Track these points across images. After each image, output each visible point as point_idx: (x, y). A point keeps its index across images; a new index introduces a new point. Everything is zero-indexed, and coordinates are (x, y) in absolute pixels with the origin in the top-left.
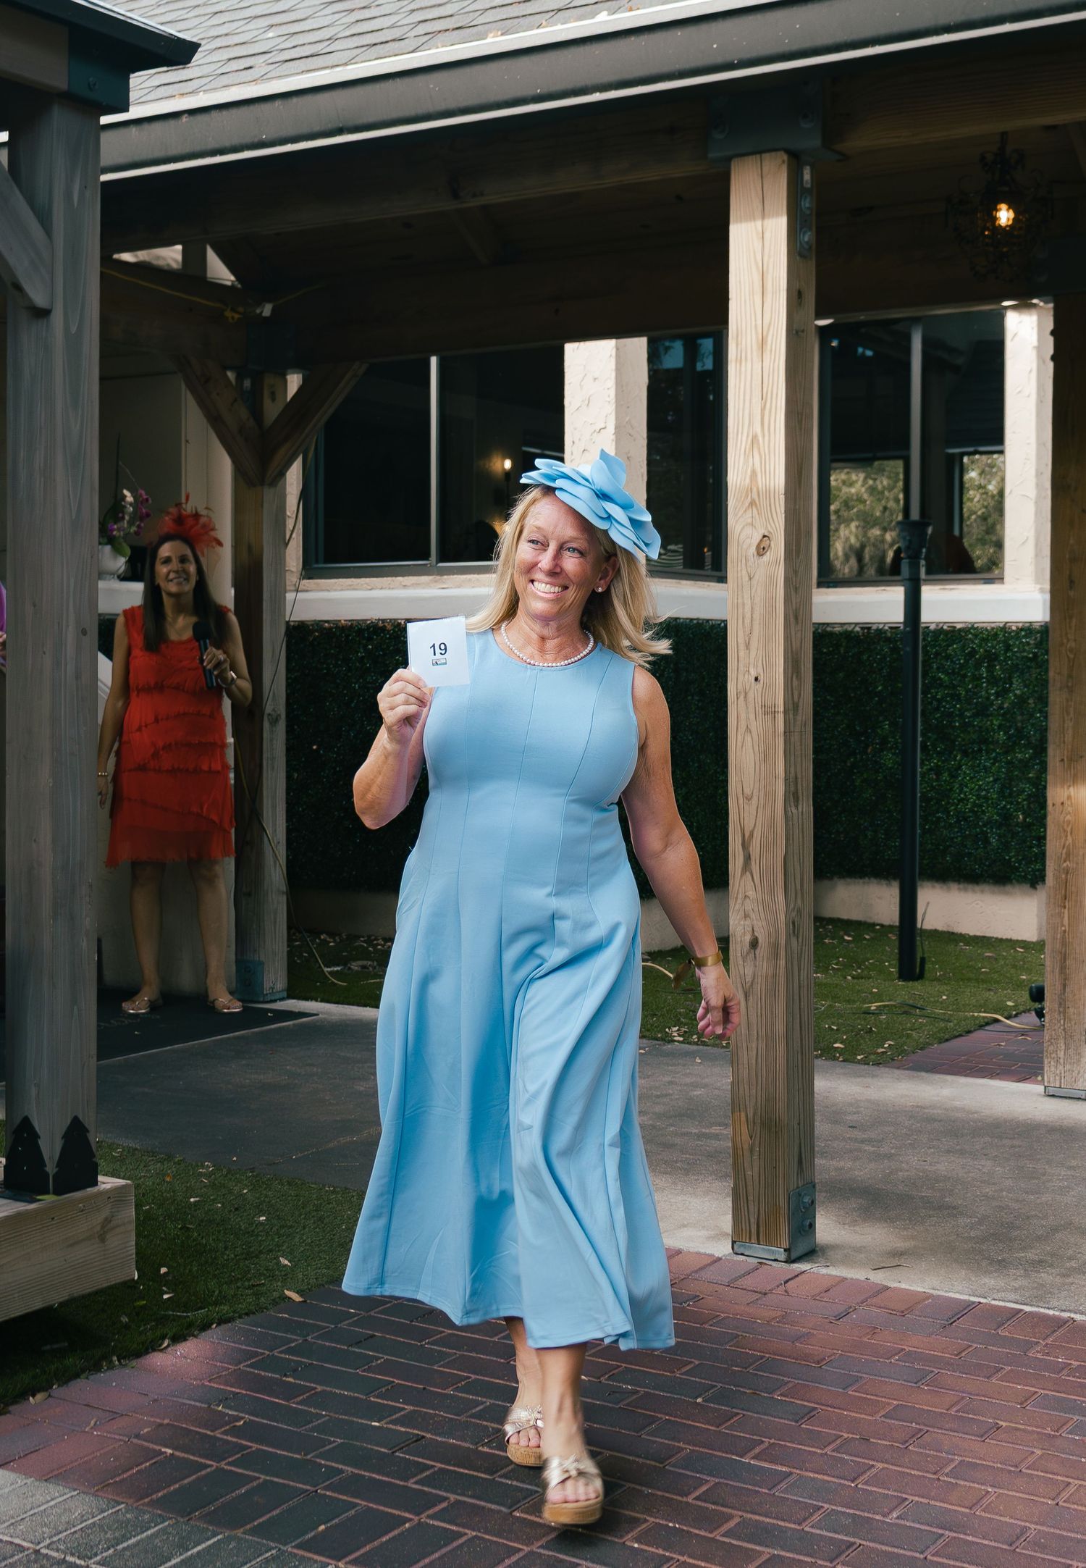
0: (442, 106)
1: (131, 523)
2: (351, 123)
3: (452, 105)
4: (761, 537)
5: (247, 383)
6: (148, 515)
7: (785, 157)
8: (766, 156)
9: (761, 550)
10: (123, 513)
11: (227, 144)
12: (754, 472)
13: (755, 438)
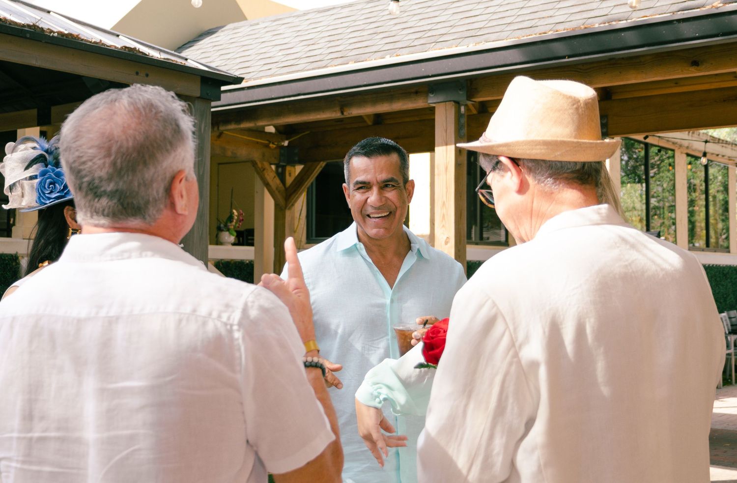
0: (332, 88)
1: (236, 223)
2: (302, 92)
3: (336, 87)
4: (446, 238)
5: (280, 170)
6: (243, 220)
7: (454, 104)
8: (447, 103)
9: (446, 243)
10: (233, 219)
11: (260, 98)
12: (444, 215)
13: (444, 203)
